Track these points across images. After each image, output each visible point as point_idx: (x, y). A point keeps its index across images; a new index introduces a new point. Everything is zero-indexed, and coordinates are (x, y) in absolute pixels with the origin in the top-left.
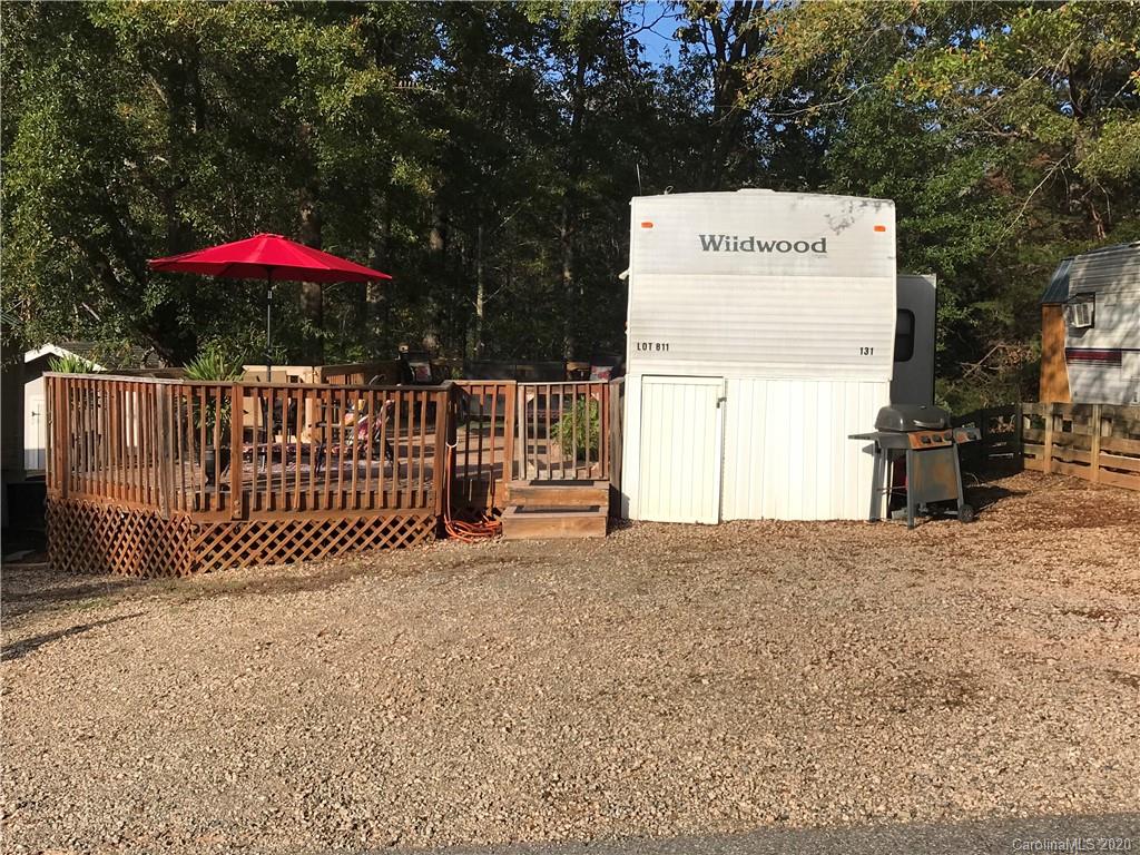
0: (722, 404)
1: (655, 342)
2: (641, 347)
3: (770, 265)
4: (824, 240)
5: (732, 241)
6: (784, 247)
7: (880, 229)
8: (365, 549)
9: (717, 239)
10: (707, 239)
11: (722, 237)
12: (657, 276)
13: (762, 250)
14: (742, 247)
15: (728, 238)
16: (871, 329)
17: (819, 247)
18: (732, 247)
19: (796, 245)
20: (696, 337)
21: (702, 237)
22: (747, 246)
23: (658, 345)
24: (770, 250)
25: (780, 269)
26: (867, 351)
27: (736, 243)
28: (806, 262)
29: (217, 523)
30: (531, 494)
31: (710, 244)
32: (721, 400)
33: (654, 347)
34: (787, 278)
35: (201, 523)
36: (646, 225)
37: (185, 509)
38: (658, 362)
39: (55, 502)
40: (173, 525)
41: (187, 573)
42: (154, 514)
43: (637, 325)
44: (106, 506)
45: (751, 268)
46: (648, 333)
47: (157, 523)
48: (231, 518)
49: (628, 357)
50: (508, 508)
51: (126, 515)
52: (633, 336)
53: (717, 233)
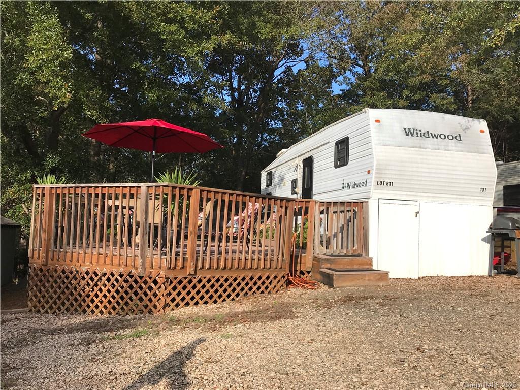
0: (418, 214)
1: (386, 181)
2: (379, 184)
3: (438, 145)
4: (459, 135)
5: (419, 132)
6: (443, 136)
7: (482, 131)
9: (412, 131)
10: (408, 131)
11: (414, 130)
12: (386, 147)
13: (433, 137)
14: (424, 135)
15: (417, 130)
16: (487, 179)
17: (458, 138)
18: (419, 135)
19: (448, 136)
20: (407, 179)
21: (405, 129)
22: (426, 135)
23: (388, 183)
24: (437, 138)
25: (443, 147)
26: (483, 190)
27: (421, 133)
28: (453, 145)
30: (332, 261)
31: (409, 133)
32: (418, 213)
33: (385, 184)
34: (446, 152)
35: (171, 277)
36: (377, 121)
37: (160, 267)
38: (387, 192)
39: (36, 268)
40: (148, 279)
41: (159, 311)
42: (130, 272)
43: (378, 172)
44: (84, 269)
45: (430, 146)
46: (382, 176)
47: (133, 279)
48: (188, 274)
49: (372, 189)
50: (321, 270)
51: (105, 274)
52: (376, 177)
53: (412, 128)
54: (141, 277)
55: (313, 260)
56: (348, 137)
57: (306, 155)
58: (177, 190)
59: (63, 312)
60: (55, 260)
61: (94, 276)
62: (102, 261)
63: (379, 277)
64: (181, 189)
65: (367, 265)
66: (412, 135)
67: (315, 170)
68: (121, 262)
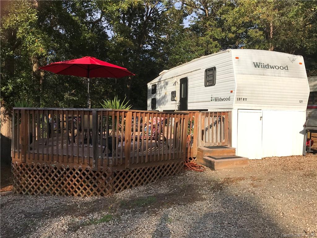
1: (243, 98)
2: (238, 99)
3: (274, 73)
4: (287, 66)
5: (263, 65)
6: (277, 67)
7: (301, 64)
9: (258, 64)
10: (256, 64)
11: (259, 63)
12: (242, 75)
13: (271, 68)
14: (266, 67)
15: (261, 64)
16: (303, 95)
17: (286, 68)
18: (263, 67)
19: (280, 67)
20: (255, 96)
21: (254, 63)
22: (267, 67)
23: (244, 99)
24: (273, 68)
25: (277, 75)
26: (301, 102)
27: (264, 66)
28: (283, 73)
29: (121, 171)
30: (211, 152)
31: (256, 65)
32: (261, 117)
33: (242, 99)
34: (279, 77)
35: (115, 171)
36: (237, 58)
38: (243, 105)
39: (18, 164)
40: (99, 173)
41: (108, 194)
42: (87, 168)
43: (238, 92)
44: (53, 166)
45: (269, 74)
46: (241, 94)
47: (89, 172)
48: (126, 168)
49: (234, 103)
50: (204, 157)
51: (68, 170)
52: (237, 95)
53: (258, 62)
54: (94, 172)
55: (198, 150)
56: (215, 67)
57: (182, 76)
58: (118, 113)
59: (39, 194)
61: (60, 171)
62: (66, 160)
63: (243, 162)
64: (120, 112)
65: (232, 153)
66: (259, 67)
67: (189, 86)
68: (80, 161)
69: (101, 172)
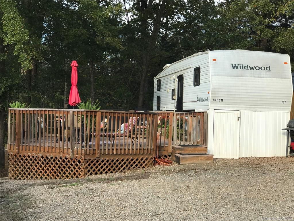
0: (239, 119)
1: (219, 98)
2: (214, 100)
3: (254, 74)
4: (269, 66)
5: (241, 66)
6: (257, 68)
7: (286, 63)
8: (138, 168)
9: (237, 65)
10: (234, 65)
11: (238, 64)
12: (219, 77)
13: (251, 69)
14: (245, 68)
15: (240, 65)
16: (286, 95)
17: (268, 69)
18: (241, 68)
19: (261, 68)
20: (232, 97)
21: (232, 64)
22: (246, 68)
23: (220, 100)
24: (253, 69)
25: (257, 75)
26: (284, 102)
27: (243, 67)
28: (265, 73)
29: (92, 159)
30: (182, 149)
31: (235, 67)
33: (218, 100)
34: (259, 78)
35: (87, 159)
36: (214, 60)
37: (82, 154)
38: (219, 105)
39: (13, 155)
40: (75, 160)
41: (82, 176)
42: (66, 157)
43: (213, 93)
44: (40, 155)
45: (248, 75)
46: (217, 95)
47: (68, 160)
48: (96, 157)
49: (210, 104)
50: (175, 154)
51: (52, 158)
52: (212, 96)
53: (237, 63)
54: (72, 159)
55: (172, 148)
56: (200, 67)
57: (180, 72)
58: (89, 113)
59: (30, 179)
60: (24, 150)
61: (46, 159)
62: (50, 150)
63: (207, 158)
64: (91, 112)
65: (204, 151)
66: (237, 68)
67: (184, 85)
68: (61, 151)
69: (77, 160)
